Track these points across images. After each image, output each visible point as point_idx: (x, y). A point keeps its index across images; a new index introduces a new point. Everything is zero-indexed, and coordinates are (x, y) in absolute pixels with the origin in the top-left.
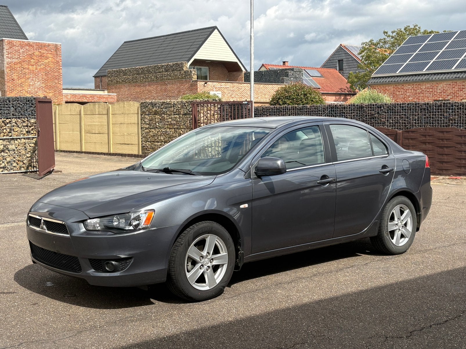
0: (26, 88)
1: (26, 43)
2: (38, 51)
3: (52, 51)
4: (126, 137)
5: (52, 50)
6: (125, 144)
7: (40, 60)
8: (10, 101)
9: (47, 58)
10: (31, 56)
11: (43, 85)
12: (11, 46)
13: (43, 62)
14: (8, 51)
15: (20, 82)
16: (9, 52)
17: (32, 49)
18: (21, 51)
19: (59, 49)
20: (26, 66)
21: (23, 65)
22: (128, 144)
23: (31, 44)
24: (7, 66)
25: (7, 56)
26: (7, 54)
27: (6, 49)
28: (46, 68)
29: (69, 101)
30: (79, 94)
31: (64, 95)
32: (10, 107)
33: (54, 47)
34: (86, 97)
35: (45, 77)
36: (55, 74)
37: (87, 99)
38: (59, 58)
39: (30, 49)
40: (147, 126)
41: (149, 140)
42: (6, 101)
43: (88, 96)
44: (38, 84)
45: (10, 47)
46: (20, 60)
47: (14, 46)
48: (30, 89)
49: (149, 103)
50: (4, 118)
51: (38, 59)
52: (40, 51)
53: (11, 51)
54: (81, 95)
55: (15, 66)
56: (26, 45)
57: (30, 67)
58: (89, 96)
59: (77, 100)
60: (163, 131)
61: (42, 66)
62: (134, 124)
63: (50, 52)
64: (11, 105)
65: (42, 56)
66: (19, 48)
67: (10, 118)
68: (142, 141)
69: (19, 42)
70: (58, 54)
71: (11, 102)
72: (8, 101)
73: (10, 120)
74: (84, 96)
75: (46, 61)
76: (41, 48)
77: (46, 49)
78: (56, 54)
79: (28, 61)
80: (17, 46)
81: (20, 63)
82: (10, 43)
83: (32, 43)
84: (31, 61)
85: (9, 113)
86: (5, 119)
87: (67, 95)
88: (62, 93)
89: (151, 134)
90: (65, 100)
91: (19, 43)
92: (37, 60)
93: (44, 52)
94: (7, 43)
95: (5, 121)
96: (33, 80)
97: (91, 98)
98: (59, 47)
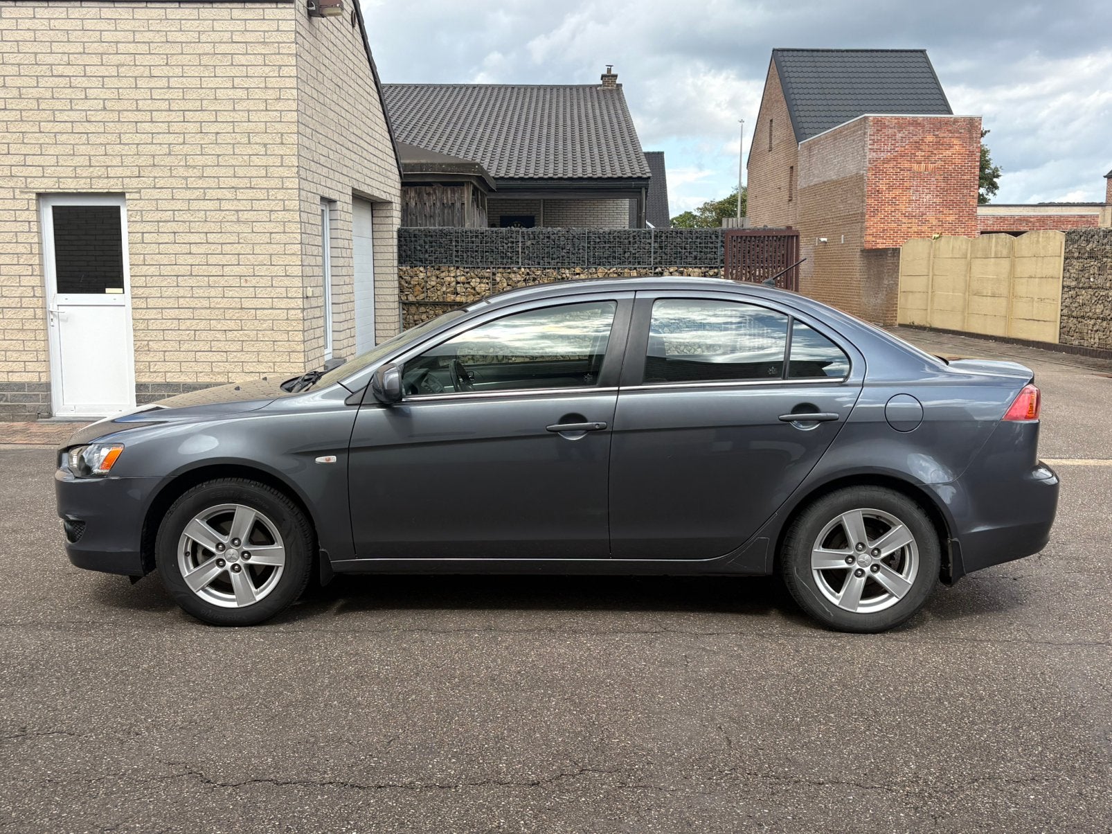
0: (902, 207)
1: (909, 121)
2: (932, 134)
3: (961, 133)
4: (1035, 304)
5: (962, 131)
6: (1034, 320)
7: (935, 152)
8: (717, 237)
9: (951, 146)
10: (917, 145)
11: (938, 200)
12: (879, 128)
13: (941, 155)
14: (872, 137)
15: (892, 194)
16: (874, 140)
17: (920, 132)
18: (899, 136)
19: (977, 126)
20: (906, 165)
21: (900, 163)
22: (1039, 321)
23: (919, 121)
24: (870, 166)
25: (870, 147)
26: (870, 145)
27: (870, 135)
28: (947, 167)
29: (989, 229)
30: (1012, 217)
31: (979, 217)
32: (716, 248)
33: (967, 124)
34: (1027, 221)
35: (943, 185)
36: (965, 177)
37: (1030, 224)
38: (975, 145)
39: (916, 132)
40: (1074, 284)
41: (1074, 314)
42: (710, 237)
43: (1032, 220)
44: (927, 198)
45: (877, 130)
46: (895, 154)
47: (886, 127)
48: (910, 209)
49: (1081, 234)
50: (705, 267)
51: (931, 149)
52: (937, 133)
53: (879, 138)
54: (1017, 217)
55: (885, 166)
56: (909, 124)
57: (915, 166)
58: (1035, 219)
59: (1006, 228)
60: (1101, 294)
61: (940, 163)
62: (1052, 277)
63: (957, 135)
64: (719, 244)
65: (939, 144)
66: (896, 130)
67: (716, 268)
68: (1061, 316)
69: (895, 119)
70: (973, 138)
71: (720, 238)
72: (713, 237)
73: (716, 270)
74: (1024, 220)
75: (948, 153)
76: (939, 128)
77: (950, 128)
78: (970, 138)
79: (911, 154)
80: (891, 128)
81: (895, 159)
82: (877, 122)
83: (921, 119)
84: (917, 154)
85: (715, 259)
86: (708, 269)
87: (986, 218)
88: (975, 214)
89: (1080, 300)
90: (981, 227)
91: (896, 121)
92: (929, 151)
93: (945, 135)
94: (871, 123)
95: (707, 272)
96: (917, 191)
97: (1038, 224)
98: (977, 124)
